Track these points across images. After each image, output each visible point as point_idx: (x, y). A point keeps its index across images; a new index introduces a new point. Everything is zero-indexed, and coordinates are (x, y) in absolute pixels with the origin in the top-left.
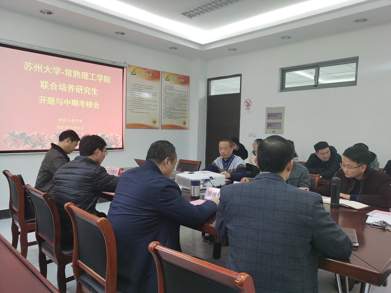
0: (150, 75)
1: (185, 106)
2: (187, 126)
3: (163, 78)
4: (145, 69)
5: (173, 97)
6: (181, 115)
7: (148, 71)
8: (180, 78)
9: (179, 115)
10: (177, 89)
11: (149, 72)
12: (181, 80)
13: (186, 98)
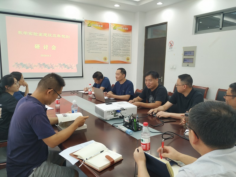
0: (102, 26)
2: (130, 61)
3: (111, 28)
4: (98, 22)
5: (119, 41)
6: (125, 54)
8: (125, 27)
9: (124, 54)
10: (122, 35)
11: (101, 24)
12: (125, 29)
13: (129, 41)
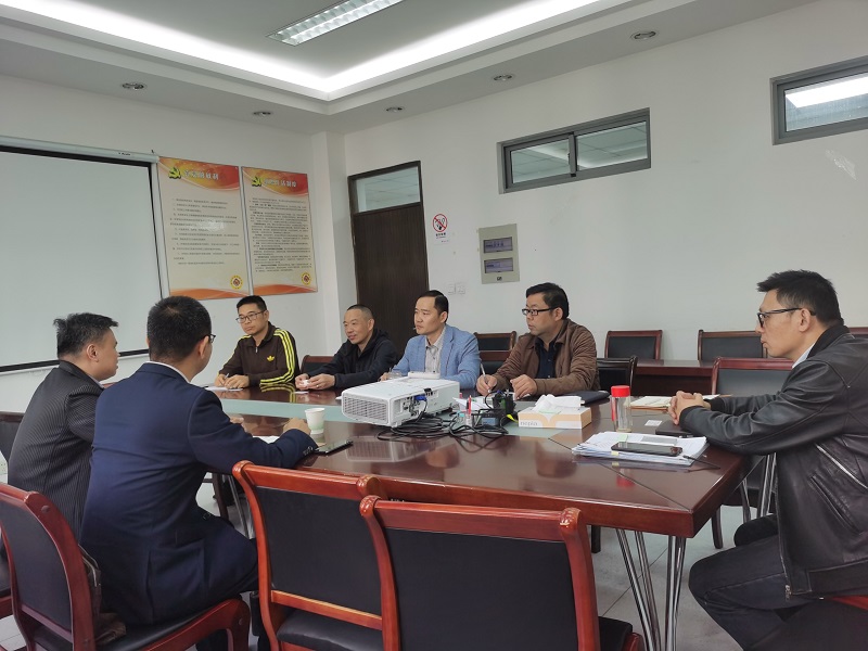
0: (216, 176)
1: (303, 241)
3: (245, 182)
4: (202, 164)
5: (273, 221)
6: (296, 262)
7: (209, 168)
8: (286, 179)
9: (289, 262)
10: (281, 203)
11: (211, 171)
12: (289, 184)
13: (303, 223)
